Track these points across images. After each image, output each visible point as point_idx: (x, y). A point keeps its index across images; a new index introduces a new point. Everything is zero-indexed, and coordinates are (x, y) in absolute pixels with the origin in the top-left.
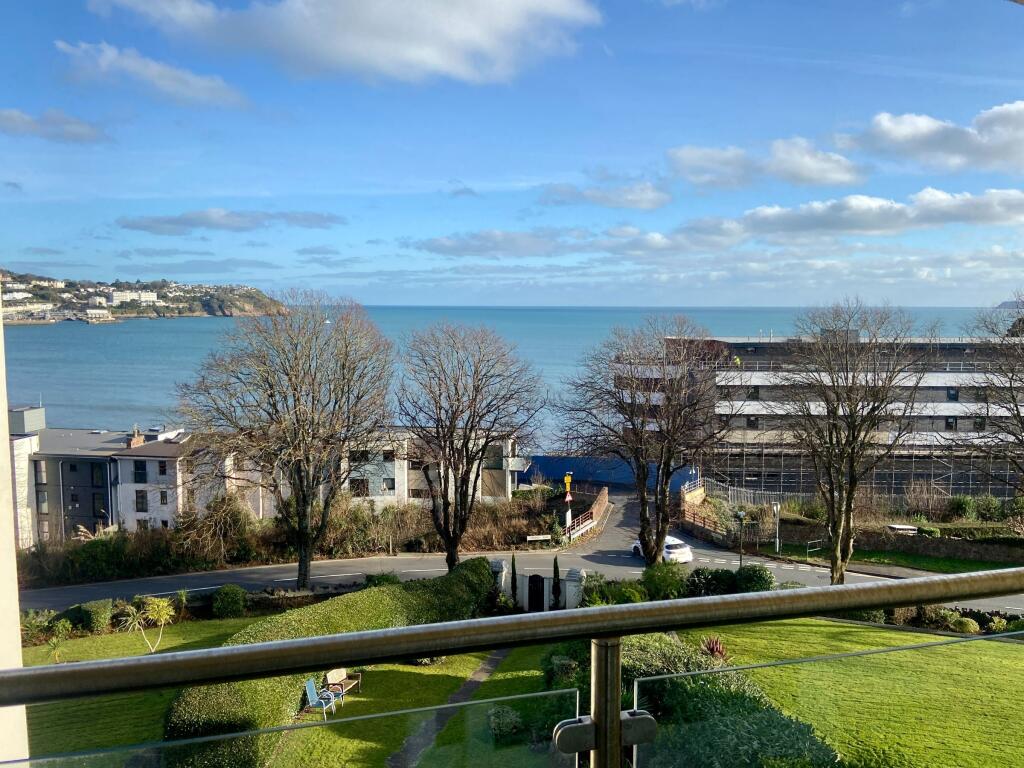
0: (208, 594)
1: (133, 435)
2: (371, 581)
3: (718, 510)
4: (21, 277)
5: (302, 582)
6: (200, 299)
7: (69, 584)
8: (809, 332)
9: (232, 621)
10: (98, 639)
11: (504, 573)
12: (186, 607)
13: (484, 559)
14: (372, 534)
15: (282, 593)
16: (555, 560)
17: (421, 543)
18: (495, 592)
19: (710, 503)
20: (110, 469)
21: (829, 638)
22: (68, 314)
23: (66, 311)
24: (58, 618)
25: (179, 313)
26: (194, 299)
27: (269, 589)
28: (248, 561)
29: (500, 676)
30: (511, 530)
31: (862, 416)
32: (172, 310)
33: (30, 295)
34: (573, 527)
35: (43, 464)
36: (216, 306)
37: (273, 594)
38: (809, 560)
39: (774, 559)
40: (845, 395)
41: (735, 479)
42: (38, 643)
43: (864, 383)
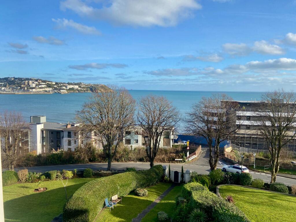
0: (83, 170)
1: (68, 125)
2: (128, 170)
3: (236, 154)
4: (44, 81)
5: (109, 169)
6: (89, 88)
7: (47, 165)
8: (266, 99)
9: (88, 179)
10: (52, 181)
11: (167, 170)
12: (76, 174)
13: (161, 165)
14: (130, 156)
15: (103, 171)
16: (182, 167)
17: (144, 159)
18: (164, 175)
19: (233, 152)
20: (62, 133)
21: (270, 197)
22: (56, 91)
23: (55, 90)
24: (42, 175)
25: (84, 91)
26: (88, 87)
27: (99, 170)
28: (95, 161)
29: (163, 202)
30: (170, 157)
31: (283, 126)
32: (82, 90)
33: (46, 86)
34: (189, 157)
35: (44, 131)
36: (94, 90)
37: (100, 172)
38: (265, 171)
39: (253, 171)
40: (278, 120)
41: (242, 145)
42: (36, 182)
43: (284, 116)
